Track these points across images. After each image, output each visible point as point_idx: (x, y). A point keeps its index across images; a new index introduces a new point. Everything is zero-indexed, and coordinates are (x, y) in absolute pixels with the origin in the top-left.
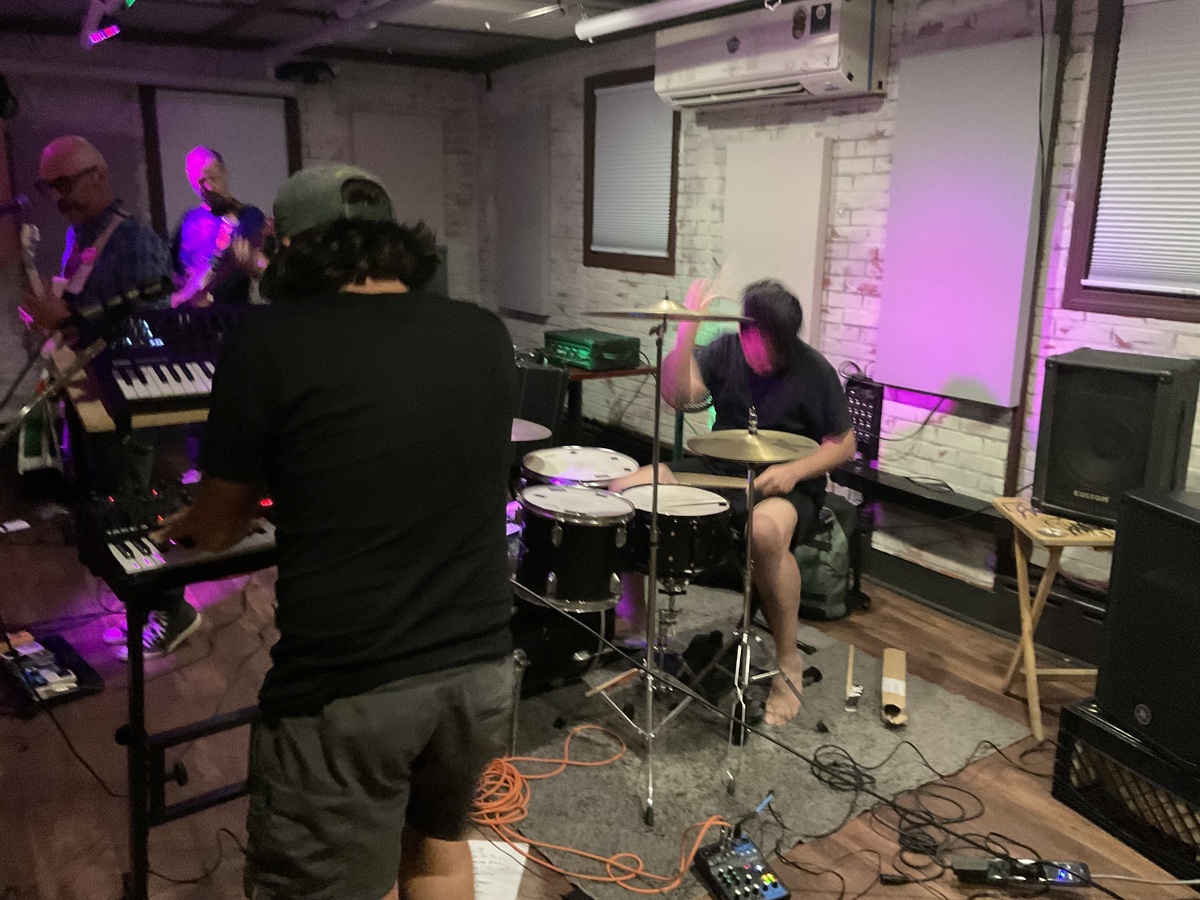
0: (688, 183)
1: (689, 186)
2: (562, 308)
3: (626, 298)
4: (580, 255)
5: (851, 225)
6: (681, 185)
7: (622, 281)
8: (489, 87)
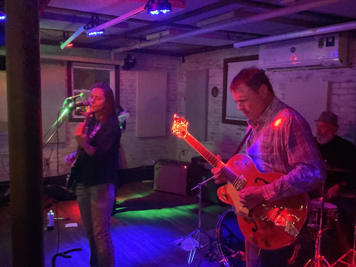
2: (212, 138)
3: (241, 135)
4: (221, 119)
5: (338, 112)
7: (238, 129)
8: (184, 62)
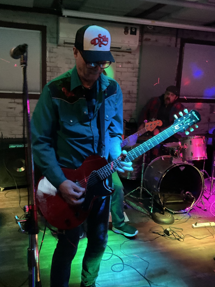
0: (51, 68)
1: (53, 69)
6: (48, 69)
